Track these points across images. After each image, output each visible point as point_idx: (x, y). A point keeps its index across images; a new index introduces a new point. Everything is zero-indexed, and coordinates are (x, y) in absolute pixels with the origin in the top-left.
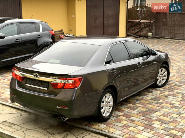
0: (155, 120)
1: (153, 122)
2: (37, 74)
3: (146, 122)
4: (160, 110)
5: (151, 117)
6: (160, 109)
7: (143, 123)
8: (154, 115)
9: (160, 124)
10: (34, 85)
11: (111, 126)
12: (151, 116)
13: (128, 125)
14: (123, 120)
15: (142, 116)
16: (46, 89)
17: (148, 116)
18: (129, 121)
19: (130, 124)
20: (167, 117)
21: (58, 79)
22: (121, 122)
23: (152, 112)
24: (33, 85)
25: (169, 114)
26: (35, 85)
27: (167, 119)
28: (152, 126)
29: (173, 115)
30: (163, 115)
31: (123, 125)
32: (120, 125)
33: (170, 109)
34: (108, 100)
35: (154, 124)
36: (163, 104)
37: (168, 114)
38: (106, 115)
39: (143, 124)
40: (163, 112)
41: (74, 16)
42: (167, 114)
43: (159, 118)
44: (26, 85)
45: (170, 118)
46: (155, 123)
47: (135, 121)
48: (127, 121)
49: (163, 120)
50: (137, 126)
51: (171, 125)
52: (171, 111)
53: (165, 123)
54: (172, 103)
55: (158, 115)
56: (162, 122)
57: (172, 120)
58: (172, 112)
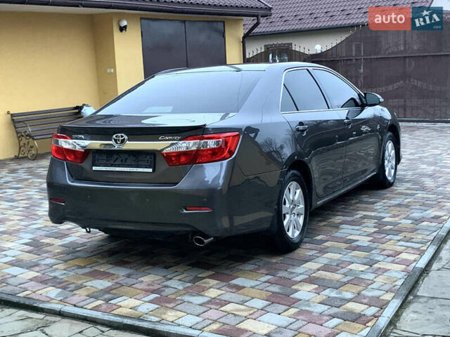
0: (300, 282)
1: (294, 287)
2: (122, 136)
3: (275, 289)
4: (318, 257)
5: (291, 276)
6: (318, 255)
7: (267, 291)
8: (299, 270)
9: (316, 289)
10: (115, 166)
11: (172, 305)
12: (292, 273)
13: (223, 299)
14: (210, 288)
15: (267, 274)
16: (150, 170)
17: (281, 274)
18: (228, 289)
19: (227, 297)
20: (334, 271)
21: (180, 140)
22: (202, 293)
23: (295, 264)
24: (112, 166)
25: (341, 265)
26: (119, 166)
27: (337, 276)
28: (292, 296)
29: (352, 267)
30: (326, 268)
31: (210, 299)
32: (200, 300)
33: (345, 253)
34: (293, 198)
35: (297, 291)
36: (326, 244)
37: (337, 265)
38: (293, 235)
39: (264, 294)
40: (326, 262)
41: (112, 70)
42: (335, 264)
43: (314, 275)
44: (94, 168)
45: (345, 274)
46: (300, 288)
47: (244, 287)
48: (222, 288)
49: (324, 279)
50: (248, 298)
51: (347, 291)
52: (346, 258)
53: (329, 286)
54: (350, 239)
55: (310, 269)
56: (322, 284)
57: (349, 278)
58: (349, 260)
